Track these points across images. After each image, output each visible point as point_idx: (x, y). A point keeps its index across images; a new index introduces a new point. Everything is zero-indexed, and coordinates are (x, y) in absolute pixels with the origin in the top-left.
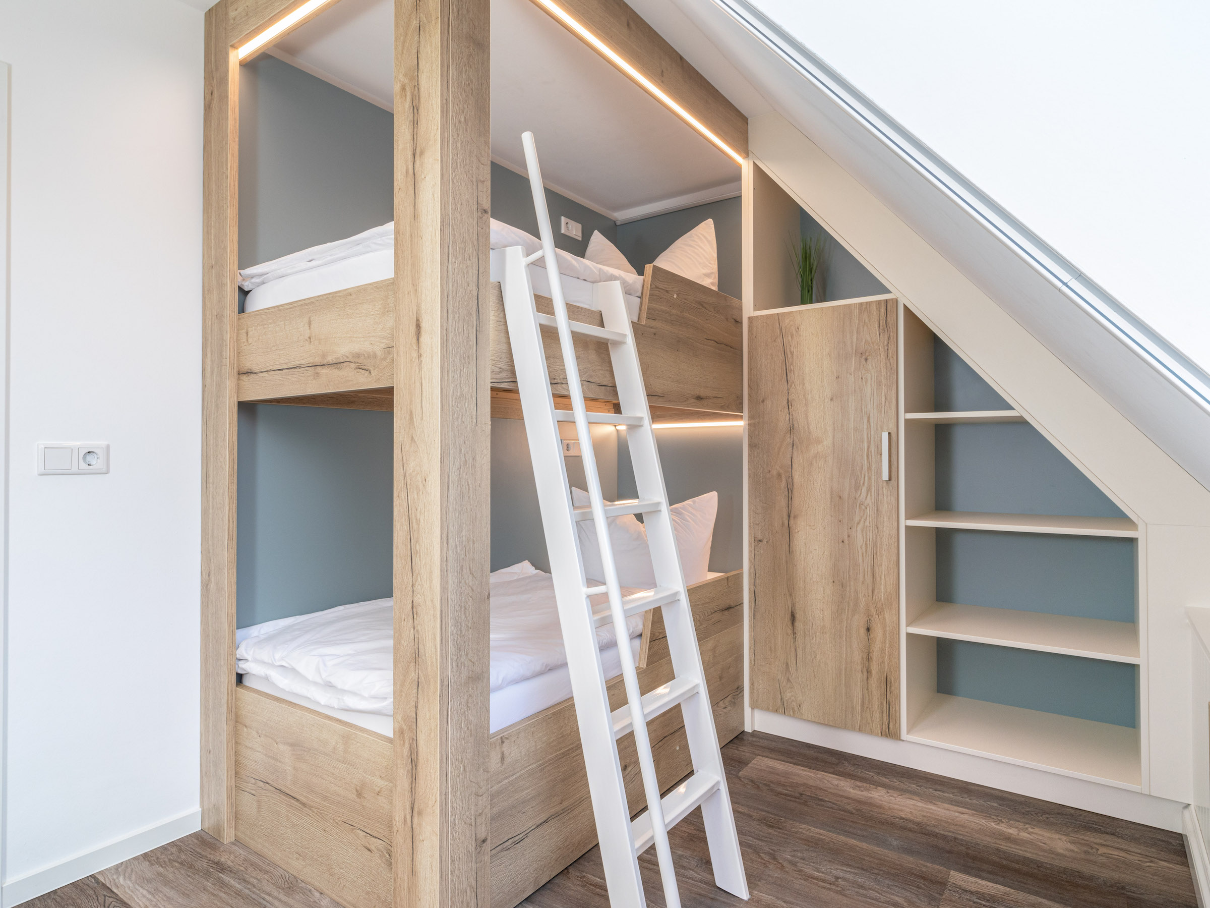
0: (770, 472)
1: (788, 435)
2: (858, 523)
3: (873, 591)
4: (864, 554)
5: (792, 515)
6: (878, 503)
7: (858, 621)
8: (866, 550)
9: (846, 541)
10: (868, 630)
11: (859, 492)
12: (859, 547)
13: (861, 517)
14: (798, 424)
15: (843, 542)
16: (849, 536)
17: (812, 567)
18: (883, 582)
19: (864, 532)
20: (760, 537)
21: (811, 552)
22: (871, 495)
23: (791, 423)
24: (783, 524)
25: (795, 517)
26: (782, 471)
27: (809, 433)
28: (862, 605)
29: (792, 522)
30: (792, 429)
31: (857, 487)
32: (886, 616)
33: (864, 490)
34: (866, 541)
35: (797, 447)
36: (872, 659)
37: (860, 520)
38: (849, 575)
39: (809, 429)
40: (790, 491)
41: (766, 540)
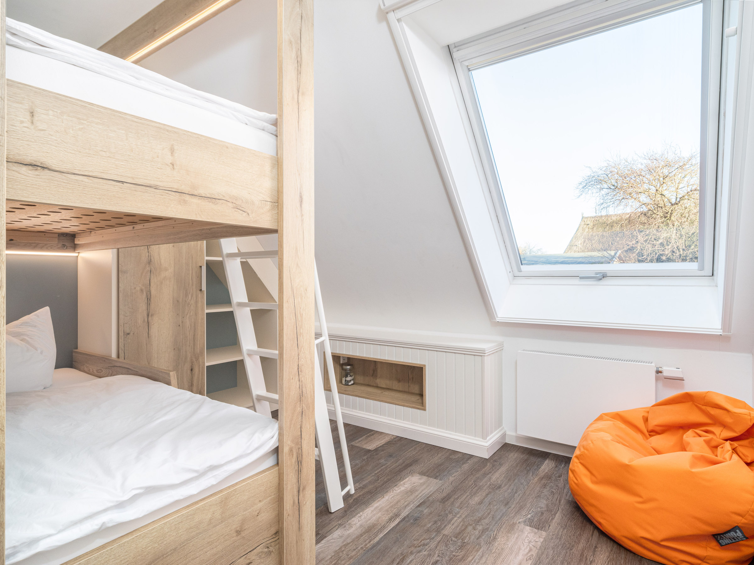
0: (135, 288)
1: (148, 265)
2: (187, 315)
3: (194, 348)
4: (190, 330)
5: (150, 315)
6: (196, 302)
7: (187, 366)
8: (191, 328)
9: (181, 325)
10: (192, 370)
11: (187, 298)
12: (187, 328)
13: (189, 311)
14: (154, 258)
15: (179, 326)
16: (182, 322)
17: (162, 343)
18: (198, 343)
19: (190, 319)
20: (128, 332)
21: (162, 335)
22: (193, 299)
23: (150, 258)
24: (144, 320)
25: (152, 315)
26: (143, 288)
27: (161, 265)
28: (189, 359)
29: (150, 318)
30: (150, 261)
31: (186, 295)
32: (200, 360)
33: (190, 296)
34: (191, 323)
35: (153, 273)
36: (193, 385)
37: (188, 313)
38: (182, 343)
39: (160, 262)
40: (148, 300)
41: (132, 333)
